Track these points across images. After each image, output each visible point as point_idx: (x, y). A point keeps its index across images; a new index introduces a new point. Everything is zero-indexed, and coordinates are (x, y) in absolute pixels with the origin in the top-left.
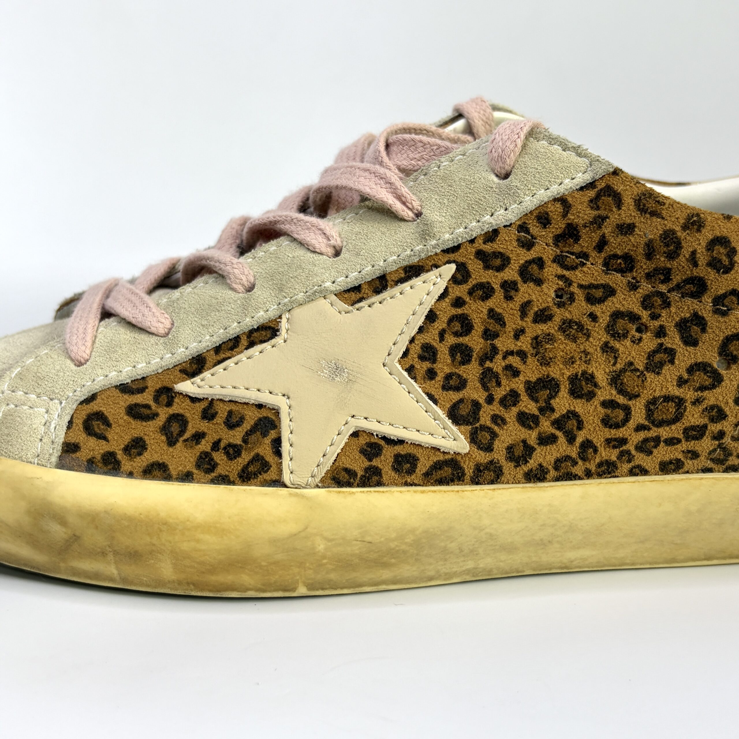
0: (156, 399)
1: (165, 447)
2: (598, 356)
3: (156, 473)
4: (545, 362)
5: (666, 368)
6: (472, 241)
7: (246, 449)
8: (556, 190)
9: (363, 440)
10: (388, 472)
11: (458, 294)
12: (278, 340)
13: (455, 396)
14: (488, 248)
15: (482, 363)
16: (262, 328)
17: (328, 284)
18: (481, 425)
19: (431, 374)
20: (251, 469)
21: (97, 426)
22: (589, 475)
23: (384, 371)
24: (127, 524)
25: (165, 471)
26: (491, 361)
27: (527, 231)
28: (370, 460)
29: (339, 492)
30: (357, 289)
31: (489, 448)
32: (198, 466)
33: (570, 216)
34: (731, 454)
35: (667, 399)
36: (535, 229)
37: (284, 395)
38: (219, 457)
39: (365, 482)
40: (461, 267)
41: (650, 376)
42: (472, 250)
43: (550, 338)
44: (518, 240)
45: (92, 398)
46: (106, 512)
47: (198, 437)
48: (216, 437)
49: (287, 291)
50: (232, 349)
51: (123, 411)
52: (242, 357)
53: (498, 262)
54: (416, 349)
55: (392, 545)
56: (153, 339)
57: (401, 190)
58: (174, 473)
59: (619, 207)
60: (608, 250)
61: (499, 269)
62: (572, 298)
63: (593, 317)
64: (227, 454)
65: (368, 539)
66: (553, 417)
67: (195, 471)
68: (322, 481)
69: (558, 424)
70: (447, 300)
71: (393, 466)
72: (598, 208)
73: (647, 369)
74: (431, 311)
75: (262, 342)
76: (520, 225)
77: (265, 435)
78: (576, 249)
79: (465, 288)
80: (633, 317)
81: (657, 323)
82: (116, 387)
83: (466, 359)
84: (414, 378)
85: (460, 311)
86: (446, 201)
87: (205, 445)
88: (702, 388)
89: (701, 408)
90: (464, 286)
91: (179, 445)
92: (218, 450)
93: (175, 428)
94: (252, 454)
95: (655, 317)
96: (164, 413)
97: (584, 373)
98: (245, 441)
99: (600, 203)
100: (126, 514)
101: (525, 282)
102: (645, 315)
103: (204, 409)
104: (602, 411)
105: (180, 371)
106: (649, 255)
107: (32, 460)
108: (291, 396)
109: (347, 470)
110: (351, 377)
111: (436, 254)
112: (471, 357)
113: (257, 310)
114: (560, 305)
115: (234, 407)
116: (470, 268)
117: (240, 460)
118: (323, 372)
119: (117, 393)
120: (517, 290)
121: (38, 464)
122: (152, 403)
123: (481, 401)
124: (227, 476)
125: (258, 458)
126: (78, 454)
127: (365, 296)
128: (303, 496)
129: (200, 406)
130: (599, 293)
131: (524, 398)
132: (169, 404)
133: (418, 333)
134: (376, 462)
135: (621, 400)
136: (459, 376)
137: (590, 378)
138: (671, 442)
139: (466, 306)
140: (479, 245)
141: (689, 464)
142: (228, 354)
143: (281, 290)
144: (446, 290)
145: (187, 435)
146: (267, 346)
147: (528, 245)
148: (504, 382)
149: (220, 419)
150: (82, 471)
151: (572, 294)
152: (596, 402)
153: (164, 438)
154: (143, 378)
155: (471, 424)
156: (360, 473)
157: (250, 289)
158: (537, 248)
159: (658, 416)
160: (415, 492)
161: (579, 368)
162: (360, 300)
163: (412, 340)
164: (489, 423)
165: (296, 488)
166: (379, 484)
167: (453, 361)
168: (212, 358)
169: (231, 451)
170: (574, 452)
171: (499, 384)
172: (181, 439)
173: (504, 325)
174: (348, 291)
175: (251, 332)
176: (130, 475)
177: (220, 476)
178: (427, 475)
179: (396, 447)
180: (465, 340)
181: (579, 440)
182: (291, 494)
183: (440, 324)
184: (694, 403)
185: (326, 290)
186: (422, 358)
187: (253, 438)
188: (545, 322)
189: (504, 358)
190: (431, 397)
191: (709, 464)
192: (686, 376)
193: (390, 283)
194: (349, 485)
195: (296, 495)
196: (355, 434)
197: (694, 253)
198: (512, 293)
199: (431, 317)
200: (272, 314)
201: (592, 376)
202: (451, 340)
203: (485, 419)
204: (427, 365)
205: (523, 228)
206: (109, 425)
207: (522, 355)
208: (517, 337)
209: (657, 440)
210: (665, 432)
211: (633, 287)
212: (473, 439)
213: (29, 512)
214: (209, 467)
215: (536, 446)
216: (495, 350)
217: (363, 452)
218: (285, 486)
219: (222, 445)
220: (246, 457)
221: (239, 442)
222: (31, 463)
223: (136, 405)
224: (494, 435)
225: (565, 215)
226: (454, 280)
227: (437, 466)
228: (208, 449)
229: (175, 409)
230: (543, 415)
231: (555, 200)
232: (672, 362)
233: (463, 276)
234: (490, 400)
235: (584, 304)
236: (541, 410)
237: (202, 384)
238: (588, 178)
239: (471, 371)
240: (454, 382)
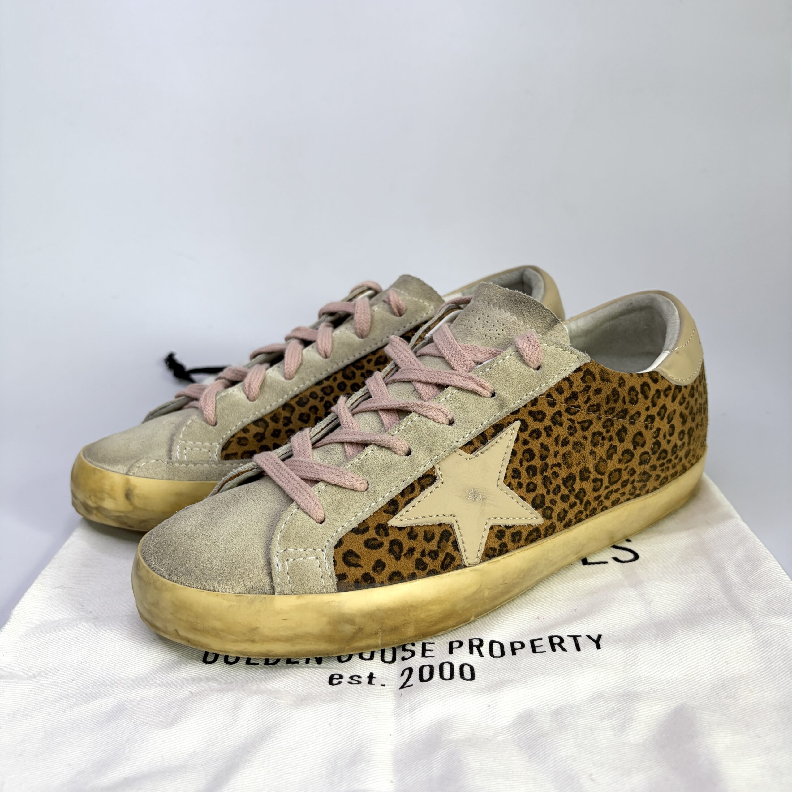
0: (378, 533)
1: (395, 561)
2: (589, 458)
3: (396, 578)
4: (569, 467)
5: (614, 456)
6: (525, 406)
7: (441, 552)
8: (564, 375)
9: (495, 530)
10: (510, 545)
11: (524, 437)
12: (438, 483)
13: (533, 495)
14: (534, 409)
15: (542, 474)
16: (425, 476)
17: (455, 444)
18: (546, 507)
19: (520, 485)
20: (446, 562)
21: (353, 560)
22: (587, 517)
23: (498, 489)
24: (391, 613)
25: (400, 576)
26: (546, 471)
27: (552, 397)
28: (501, 540)
29: (493, 562)
30: (470, 443)
31: (550, 518)
32: (417, 568)
33: (573, 387)
34: (637, 489)
35: (615, 471)
36: (555, 395)
37: (451, 515)
38: (427, 560)
39: (501, 553)
40: (523, 422)
41: (609, 461)
42: (526, 411)
43: (570, 453)
44: (548, 402)
45: (340, 543)
46: (378, 610)
47: (411, 551)
48: (422, 549)
49: (435, 451)
50: (412, 492)
51: (363, 546)
52: (421, 497)
53: (540, 416)
54: (510, 473)
55: (515, 581)
56: (358, 494)
57: (480, 381)
58: (405, 575)
59: (594, 380)
60: (590, 403)
61: (542, 420)
62: (576, 431)
63: (585, 438)
64: (431, 557)
65: (506, 582)
66: (575, 493)
67: (416, 571)
68: (482, 558)
69: (577, 497)
70: (519, 441)
71: (511, 540)
72: (585, 382)
73: (607, 459)
74: (513, 450)
75: (430, 485)
76: (547, 394)
77: (447, 541)
78: (576, 403)
79: (527, 433)
80: (600, 434)
81: (609, 434)
82: (351, 531)
83: (535, 474)
84: (512, 489)
85: (527, 447)
86: (508, 385)
87: (417, 555)
88: (627, 462)
89: (627, 471)
90: (526, 432)
91: (403, 558)
92: (425, 556)
93: (396, 549)
94: (445, 553)
95: (608, 431)
96: (386, 541)
97: (585, 467)
98: (439, 547)
99: (586, 379)
100: (389, 607)
101: (555, 425)
102: (604, 431)
103: (409, 533)
104: (592, 484)
105: (384, 511)
106: (608, 402)
107: (322, 591)
108: (456, 515)
109: (492, 549)
110: (484, 497)
111: (508, 416)
112: (537, 471)
113: (420, 466)
114: (571, 434)
115: (427, 529)
116: (527, 421)
117: (439, 558)
118: (469, 497)
119: (353, 535)
120: (552, 430)
121: (327, 593)
122: (376, 536)
123: (545, 494)
124: (434, 570)
125: (448, 555)
126: (348, 579)
127: (477, 447)
128: (477, 570)
129: (406, 532)
130: (586, 425)
131: (563, 487)
132: (387, 535)
133: (509, 463)
134: (503, 541)
135: (599, 477)
136: (533, 483)
137: (587, 470)
138: (617, 490)
139: (530, 444)
140: (529, 408)
141: (622, 499)
142: (411, 496)
143: (431, 452)
144: (518, 436)
145: (405, 551)
146: (432, 487)
147: (552, 404)
148: (552, 480)
149: (420, 537)
150: (353, 590)
151: (575, 427)
152: (590, 480)
153: (392, 556)
154: (364, 521)
155: (542, 507)
156: (498, 548)
157: (409, 453)
158: (557, 406)
159: (612, 480)
160: (525, 550)
161: (582, 466)
162: (475, 450)
163: (507, 469)
164: (550, 505)
165: (472, 566)
166: (507, 551)
167: (529, 476)
168: (401, 501)
169: (433, 555)
170: (582, 508)
171: (551, 483)
172: (402, 554)
173: (549, 451)
174: (466, 445)
175: (420, 479)
176: (382, 584)
177: (431, 570)
178: (526, 540)
179: (511, 529)
180: (532, 463)
181: (585, 501)
182: (471, 571)
183: (519, 456)
184: (625, 470)
185: (456, 447)
186: (514, 477)
187: (442, 544)
188: (566, 445)
189: (552, 468)
190: (522, 498)
191: (629, 496)
192: (621, 457)
193: (488, 437)
194: (494, 556)
195: (474, 570)
196: (492, 528)
197: (624, 397)
198: (550, 432)
199: (514, 453)
200: (429, 466)
201: (588, 468)
202: (525, 464)
203: (548, 503)
204: (517, 480)
205: (549, 395)
206: (358, 557)
207: (559, 465)
208: (555, 456)
209: (611, 492)
210: (614, 487)
211: (599, 418)
212: (544, 515)
213: (329, 623)
214: (422, 567)
215: (568, 510)
216: (547, 465)
217: (496, 536)
218: (465, 567)
219: (427, 552)
220: (442, 556)
221: (436, 548)
222: (322, 593)
223: (368, 540)
224: (552, 510)
225: (571, 387)
226: (521, 430)
227: (530, 533)
228: (420, 557)
229: (392, 537)
230: (571, 494)
231: (564, 379)
232: (616, 453)
233: (525, 427)
234: (548, 493)
235: (581, 432)
236: (570, 491)
237: (402, 518)
238: (577, 365)
239: (538, 479)
240: (531, 487)
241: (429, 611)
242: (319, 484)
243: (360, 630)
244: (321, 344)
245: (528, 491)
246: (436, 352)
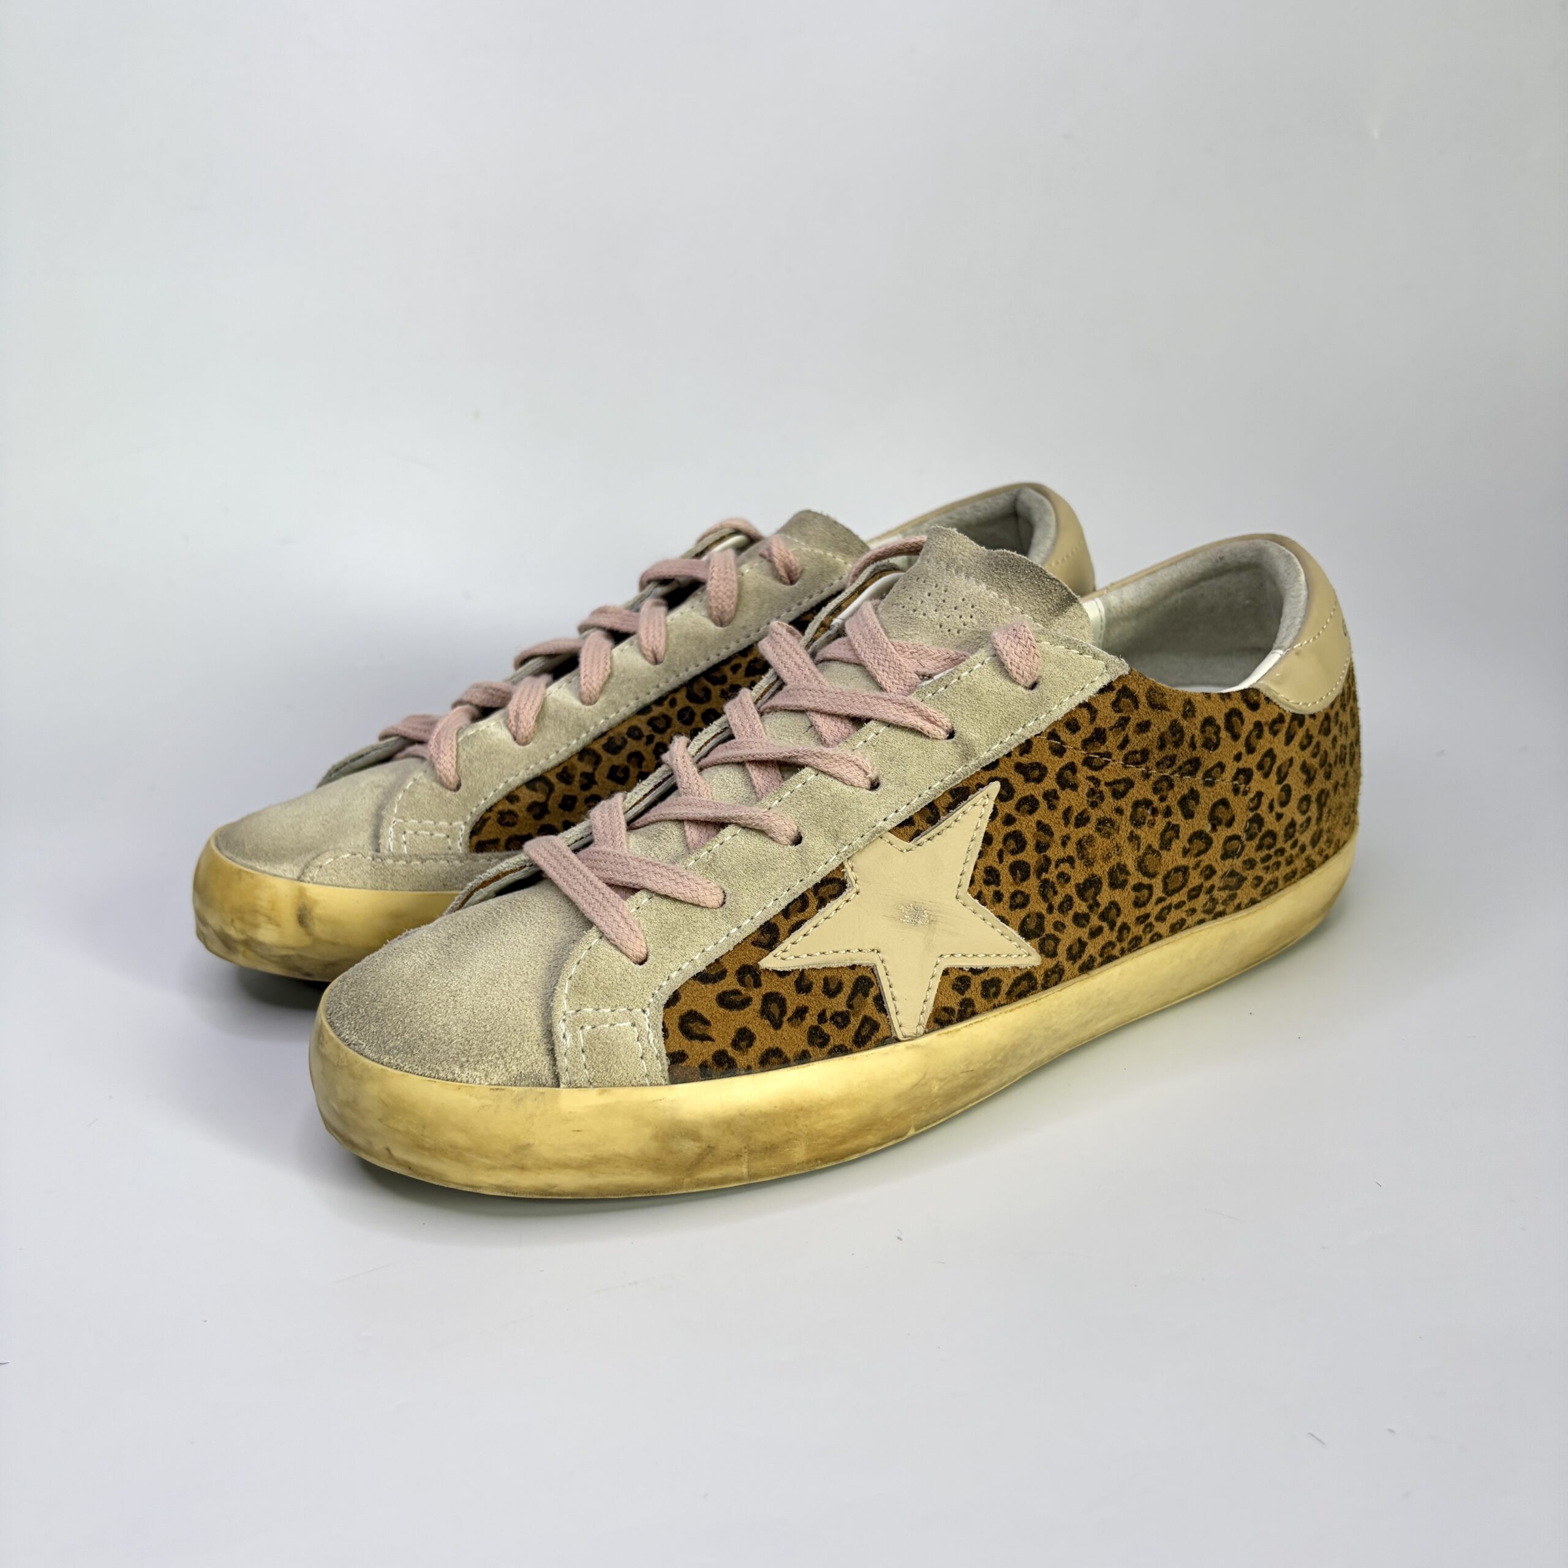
0: (741, 981)
1: (772, 1030)
2: (1127, 847)
3: (774, 1059)
4: (1089, 863)
5: (1173, 843)
6: (1009, 755)
7: (853, 1015)
8: (1081, 697)
9: (953, 976)
10: (979, 1002)
11: (1007, 811)
12: (849, 894)
13: (1022, 914)
14: (1025, 760)
15: (1039, 876)
16: (826, 881)
17: (881, 823)
18: (1046, 935)
19: (998, 897)
20: (864, 1033)
21: (696, 1027)
22: (1123, 952)
23: (958, 904)
24: (763, 1120)
25: (780, 1056)
26: (1047, 872)
27: (1057, 738)
28: (962, 993)
29: (948, 1033)
30: (909, 822)
31: (1054, 954)
32: (811, 1042)
33: (1098, 721)
34: (1217, 903)
35: (1177, 870)
36: (1065, 735)
37: (873, 950)
38: (828, 1028)
39: (962, 1018)
40: (1005, 783)
41: (1164, 853)
42: (1011, 763)
43: (1090, 839)
44: (1051, 748)
45: (674, 999)
46: (741, 1115)
47: (801, 1012)
48: (820, 1009)
49: (843, 837)
50: (803, 909)
51: (714, 1004)
52: (819, 918)
53: (1037, 773)
54: (981, 875)
55: (988, 1067)
56: (707, 912)
57: (927, 711)
58: (790, 1056)
59: (1137, 707)
60: (1129, 748)
61: (1039, 780)
62: (1102, 798)
63: (1119, 811)
64: (837, 1023)
65: (971, 1068)
66: (1100, 911)
67: (810, 1049)
68: (927, 1026)
69: (1103, 917)
70: (998, 818)
71: (982, 994)
72: (1120, 711)
73: (1161, 848)
74: (986, 833)
75: (835, 897)
76: (1049, 733)
77: (866, 995)
78: (1103, 749)
79: (1013, 803)
80: (1148, 803)
81: (1164, 804)
82: (694, 978)
83: (1025, 877)
84: (984, 904)
85: (1011, 829)
86: (978, 716)
87: (811, 1020)
88: (1199, 854)
89: (1199, 870)
90: (1011, 801)
91: (785, 1025)
92: (826, 1021)
93: (774, 1009)
94: (861, 1017)
95: (1163, 799)
96: (756, 996)
97: (1119, 864)
98: (850, 1006)
99: (1121, 705)
100: (761, 1111)
101: (1063, 789)
102: (1155, 799)
103: (796, 981)
104: (1133, 894)
105: (753, 943)
106: (1162, 746)
107: (642, 1082)
108: (882, 949)
109: (945, 1009)
110: (932, 918)
111: (978, 773)
112: (1029, 872)
113: (817, 862)
114: (1094, 805)
115: (829, 974)
116: (1012, 781)
117: (850, 1026)
118: (904, 918)
119: (698, 985)
120: (1057, 798)
121: (651, 1085)
122: (739, 987)
123: (1044, 912)
124: (842, 1046)
125: (866, 1020)
126: (688, 1062)
127: (921, 828)
128: (919, 1046)
129: (791, 979)
130: (1121, 787)
131: (1077, 900)
132: (758, 984)
133: (979, 858)
134: (967, 995)
135: (1146, 881)
136: (1022, 893)
137: (1122, 868)
138: (1179, 905)
139: (1017, 822)
140: (1017, 758)
141: (1190, 921)
142: (801, 916)
143: (837, 837)
144: (995, 808)
145: (789, 1014)
146: (839, 902)
147: (1059, 751)
148: (1058, 888)
149: (818, 988)
150: (697, 1080)
151: (1101, 792)
152: (1129, 887)
153: (767, 1022)
154: (717, 961)
155: (1039, 936)
156: (957, 1008)
157: (798, 840)
158: (1068, 753)
159: (1171, 887)
160: (1006, 1012)
161: (1114, 861)
162: (918, 833)
163: (975, 867)
164: (1052, 932)
165: (909, 1040)
166: (974, 1014)
167: (1014, 879)
168: (784, 925)
169: (839, 1019)
170: (1113, 936)
171: (1055, 893)
172: (785, 1019)
173: (1051, 834)
174: (901, 825)
175: (817, 887)
176: (749, 1070)
177: (835, 1047)
178: (1009, 993)
179: (982, 975)
180: (1020, 857)
181: (1118, 924)
182: (907, 1048)
183: (997, 845)
184: (1194, 868)
185: (882, 829)
186: (987, 882)
187: (856, 1001)
188: (1084, 825)
189: (1057, 866)
190: (1003, 919)
191: (1203, 916)
192: (1188, 846)
193: (942, 810)
194: (950, 1022)
195: (913, 1047)
196: (946, 972)
197: (1193, 737)
198: (1055, 802)
199: (988, 839)
200: (834, 863)
201: (1125, 866)
202: (1009, 859)
203: (1049, 929)
204: (993, 888)
205: (1053, 735)
206: (706, 1022)
207: (1070, 860)
208: (1064, 844)
209: (1169, 908)
210: (1175, 899)
211: (1146, 776)
212: (1042, 950)
213: (655, 1137)
214: (821, 1041)
215: (1088, 941)
216: (1048, 860)
217: (955, 987)
218: (897, 1040)
219: (828, 1015)
220: (855, 1023)
221: (845, 1009)
222: (642, 1085)
223: (724, 993)
224: (1057, 941)
225: (1093, 719)
226: (1001, 798)
227: (1017, 983)
228: (816, 1023)
229: (766, 988)
230: (1092, 912)
231: (1081, 706)
232: (1178, 837)
233: (1008, 792)
234: (1050, 909)
235: (1111, 800)
236: (1091, 907)
237: (785, 955)
238: (1105, 680)
239: (1031, 886)
240: (1019, 899)
241: (832, 1117)
242: (638, 894)
243: (710, 1149)
244: (647, 638)
245: (1013, 907)
246: (849, 655)
